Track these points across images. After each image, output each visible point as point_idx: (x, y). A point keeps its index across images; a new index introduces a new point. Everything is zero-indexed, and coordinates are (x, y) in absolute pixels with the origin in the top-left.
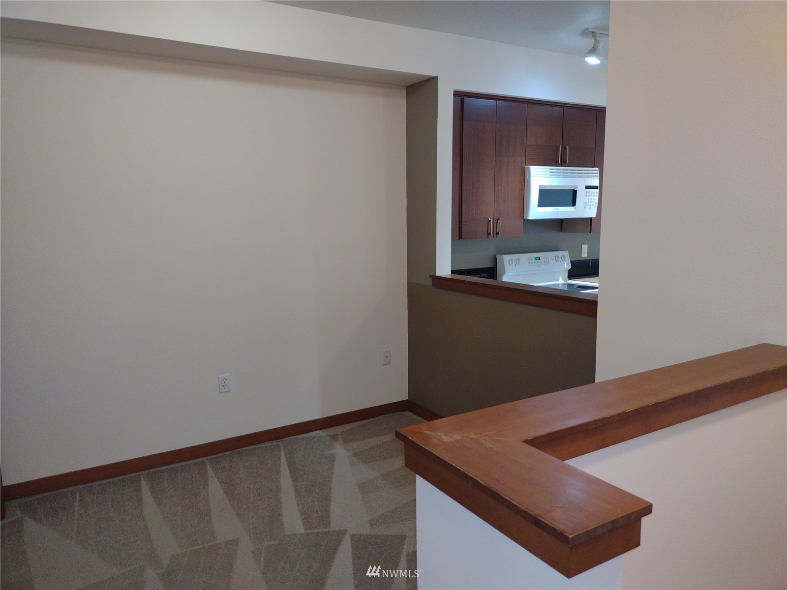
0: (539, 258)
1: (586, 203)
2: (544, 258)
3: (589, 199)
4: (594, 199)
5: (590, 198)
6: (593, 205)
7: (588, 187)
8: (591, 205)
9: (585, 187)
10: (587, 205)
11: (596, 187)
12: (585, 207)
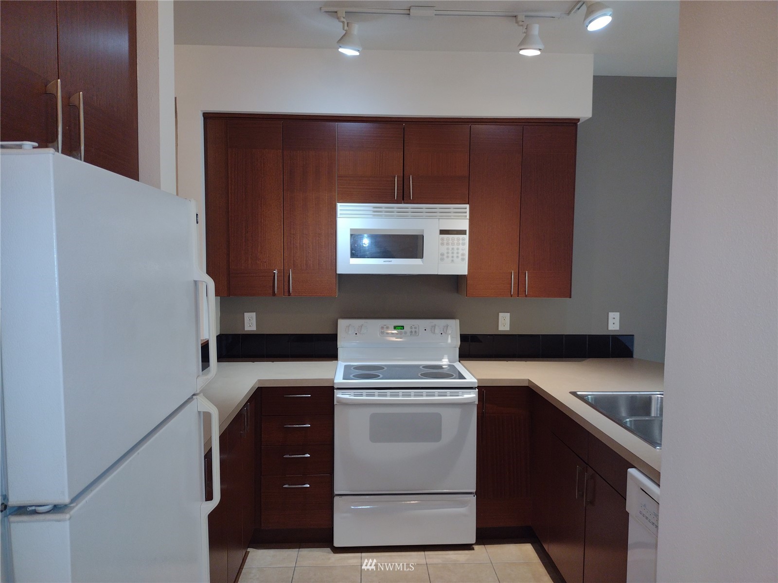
0: (403, 326)
1: (442, 255)
2: (411, 328)
3: (448, 249)
4: (458, 249)
5: (450, 247)
6: (458, 257)
7: (443, 232)
8: (453, 257)
9: (438, 232)
10: (445, 257)
11: (463, 232)
12: (442, 259)
